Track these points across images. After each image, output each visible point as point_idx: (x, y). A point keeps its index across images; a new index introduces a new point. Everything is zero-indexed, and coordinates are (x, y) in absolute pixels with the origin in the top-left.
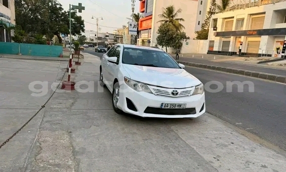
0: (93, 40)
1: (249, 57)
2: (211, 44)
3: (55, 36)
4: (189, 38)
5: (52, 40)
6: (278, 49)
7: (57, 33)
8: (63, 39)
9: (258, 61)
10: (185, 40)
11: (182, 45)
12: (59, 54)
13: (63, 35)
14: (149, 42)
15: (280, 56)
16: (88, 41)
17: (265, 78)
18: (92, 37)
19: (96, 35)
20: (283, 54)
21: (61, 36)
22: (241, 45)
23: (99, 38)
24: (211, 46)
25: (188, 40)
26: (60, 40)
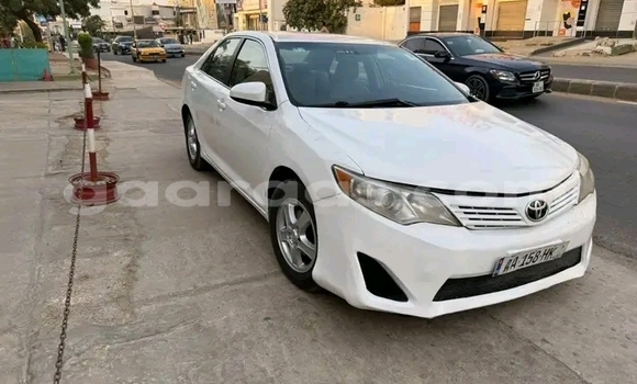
0: (121, 26)
1: (505, 40)
2: (415, 15)
3: (21, 22)
4: (360, 5)
5: (13, 35)
6: (566, 17)
7: (23, 15)
8: (43, 29)
9: (532, 50)
10: (352, 9)
11: (346, 22)
12: (40, 71)
13: (43, 19)
14: (265, 20)
15: (571, 33)
16: (109, 28)
17: (587, 93)
18: (118, 17)
19: (126, 13)
20: (581, 28)
21: (38, 20)
22: (484, 12)
23: (138, 20)
24: (415, 22)
25: (359, 9)
26: (36, 32)
